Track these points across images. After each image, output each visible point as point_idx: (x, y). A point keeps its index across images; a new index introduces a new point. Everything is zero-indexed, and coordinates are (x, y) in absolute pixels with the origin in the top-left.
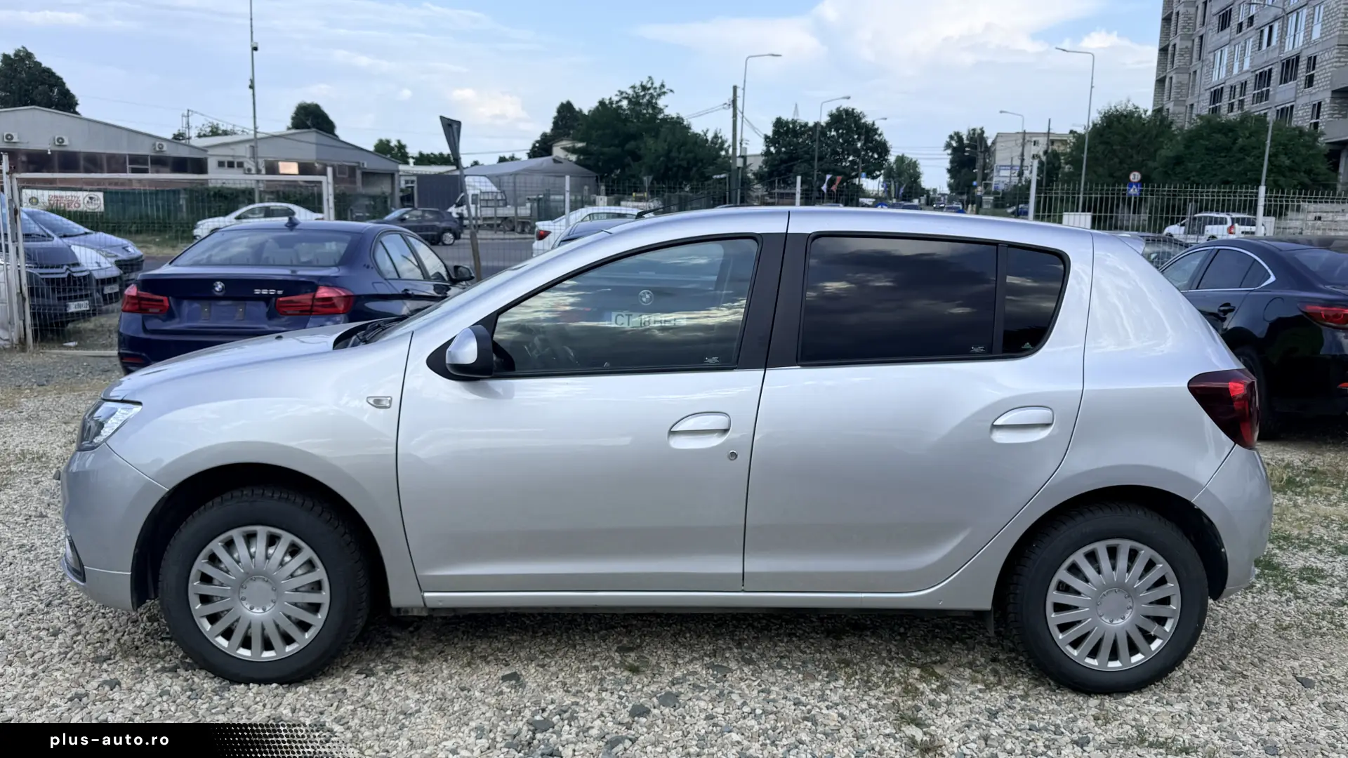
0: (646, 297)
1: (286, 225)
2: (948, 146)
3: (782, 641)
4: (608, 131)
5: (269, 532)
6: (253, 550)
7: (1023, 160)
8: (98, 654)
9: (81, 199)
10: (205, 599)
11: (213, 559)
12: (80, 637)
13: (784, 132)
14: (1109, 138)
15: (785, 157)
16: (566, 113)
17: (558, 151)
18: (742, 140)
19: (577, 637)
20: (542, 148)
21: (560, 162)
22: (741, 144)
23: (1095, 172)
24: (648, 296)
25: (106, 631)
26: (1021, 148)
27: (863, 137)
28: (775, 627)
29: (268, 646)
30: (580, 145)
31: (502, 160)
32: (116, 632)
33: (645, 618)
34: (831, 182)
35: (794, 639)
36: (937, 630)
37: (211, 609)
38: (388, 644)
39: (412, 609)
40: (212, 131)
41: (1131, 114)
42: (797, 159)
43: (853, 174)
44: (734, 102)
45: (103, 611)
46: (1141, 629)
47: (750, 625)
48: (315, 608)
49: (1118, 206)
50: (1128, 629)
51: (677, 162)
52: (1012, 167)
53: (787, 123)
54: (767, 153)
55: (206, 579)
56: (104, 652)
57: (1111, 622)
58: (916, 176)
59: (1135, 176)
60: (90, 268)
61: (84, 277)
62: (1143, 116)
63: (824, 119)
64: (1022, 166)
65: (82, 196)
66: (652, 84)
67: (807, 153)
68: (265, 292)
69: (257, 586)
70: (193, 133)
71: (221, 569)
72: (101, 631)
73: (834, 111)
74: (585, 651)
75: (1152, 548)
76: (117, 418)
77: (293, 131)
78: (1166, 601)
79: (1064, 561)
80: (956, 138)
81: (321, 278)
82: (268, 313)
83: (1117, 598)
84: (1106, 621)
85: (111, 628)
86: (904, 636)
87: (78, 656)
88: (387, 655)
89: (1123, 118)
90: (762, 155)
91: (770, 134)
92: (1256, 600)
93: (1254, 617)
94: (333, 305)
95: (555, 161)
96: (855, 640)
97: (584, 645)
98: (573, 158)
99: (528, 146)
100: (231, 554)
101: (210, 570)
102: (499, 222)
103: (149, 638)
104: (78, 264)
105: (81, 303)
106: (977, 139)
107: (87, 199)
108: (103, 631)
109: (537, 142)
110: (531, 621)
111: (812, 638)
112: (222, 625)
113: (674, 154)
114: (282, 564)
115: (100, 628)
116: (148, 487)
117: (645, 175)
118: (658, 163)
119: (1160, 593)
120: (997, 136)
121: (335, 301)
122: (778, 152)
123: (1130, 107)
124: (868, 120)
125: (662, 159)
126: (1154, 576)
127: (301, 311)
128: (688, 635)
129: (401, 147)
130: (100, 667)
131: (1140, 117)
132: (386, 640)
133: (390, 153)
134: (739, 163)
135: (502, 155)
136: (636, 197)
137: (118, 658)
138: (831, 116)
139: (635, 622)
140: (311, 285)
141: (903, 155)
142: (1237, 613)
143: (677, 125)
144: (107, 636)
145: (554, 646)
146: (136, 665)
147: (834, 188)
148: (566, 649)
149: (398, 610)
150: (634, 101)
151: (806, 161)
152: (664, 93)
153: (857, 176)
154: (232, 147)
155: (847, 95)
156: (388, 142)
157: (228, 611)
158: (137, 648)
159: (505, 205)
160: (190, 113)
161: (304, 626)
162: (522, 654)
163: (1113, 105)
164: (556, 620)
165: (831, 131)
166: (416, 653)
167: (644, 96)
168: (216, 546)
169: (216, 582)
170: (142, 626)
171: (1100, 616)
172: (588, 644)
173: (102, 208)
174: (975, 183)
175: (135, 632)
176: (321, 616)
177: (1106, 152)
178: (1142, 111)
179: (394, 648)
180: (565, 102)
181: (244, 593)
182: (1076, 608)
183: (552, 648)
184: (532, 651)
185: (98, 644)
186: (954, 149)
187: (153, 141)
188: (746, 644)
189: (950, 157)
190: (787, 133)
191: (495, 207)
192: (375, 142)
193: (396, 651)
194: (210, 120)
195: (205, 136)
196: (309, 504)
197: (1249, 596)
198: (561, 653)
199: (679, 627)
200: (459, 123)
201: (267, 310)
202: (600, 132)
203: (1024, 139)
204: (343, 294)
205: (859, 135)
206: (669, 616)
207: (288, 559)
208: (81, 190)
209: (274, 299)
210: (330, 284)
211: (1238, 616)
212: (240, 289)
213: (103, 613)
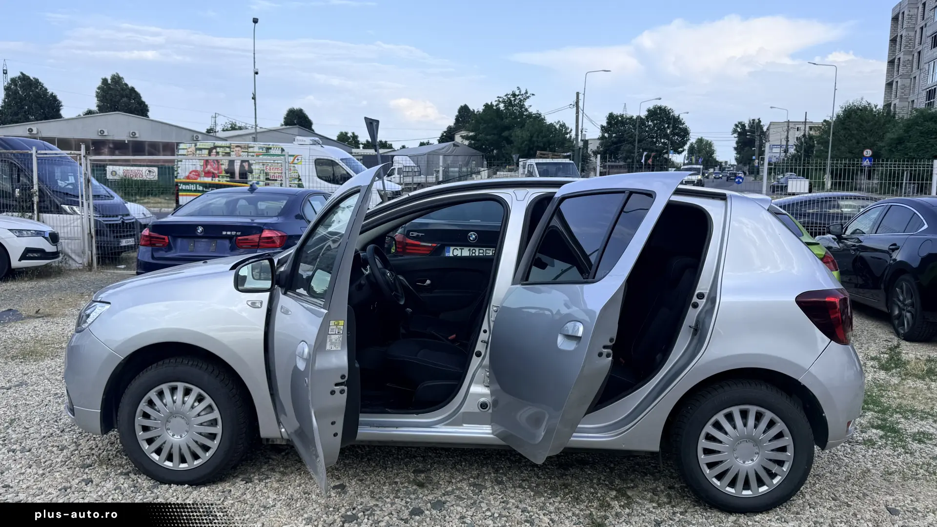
0: (473, 236)
1: (248, 190)
2: (735, 131)
3: (526, 470)
4: (491, 125)
5: (185, 386)
6: (175, 398)
7: (788, 141)
8: (85, 462)
9: (144, 172)
10: (145, 429)
11: (151, 403)
12: (76, 452)
13: (614, 122)
14: (849, 125)
15: (615, 140)
16: (464, 112)
17: (458, 138)
18: (582, 129)
19: (389, 463)
20: (448, 136)
21: (458, 146)
22: (582, 132)
23: (838, 149)
24: (474, 236)
25: (93, 449)
26: (786, 133)
27: (671, 126)
28: (523, 461)
29: (183, 460)
30: (471, 134)
31: (422, 144)
32: (100, 449)
33: (438, 452)
34: (647, 157)
35: (536, 469)
36: (637, 466)
37: (149, 435)
38: (265, 463)
39: (276, 439)
40: (231, 127)
41: (865, 108)
42: (624, 141)
43: (665, 151)
44: (577, 103)
45: (94, 436)
46: (765, 468)
47: (508, 459)
48: (212, 436)
49: (857, 174)
50: (756, 468)
51: (536, 144)
52: (781, 146)
53: (617, 116)
54: (602, 138)
55: (146, 416)
56: (88, 462)
57: (744, 462)
58: (712, 152)
59: (868, 153)
60: (137, 218)
61: (133, 222)
62: (874, 109)
63: (643, 114)
64: (787, 145)
65: (144, 169)
66: (520, 92)
67: (631, 137)
68: (229, 233)
69: (176, 421)
70: (219, 128)
71: (155, 410)
72: (90, 449)
73: (651, 108)
74: (392, 471)
75: (773, 412)
76: (96, 312)
77: (284, 127)
78: (783, 449)
79: (710, 419)
80: (740, 126)
81: (265, 224)
82: (230, 247)
83: (748, 446)
84: (740, 462)
85: (97, 447)
86: (612, 470)
87: (72, 463)
88: (263, 470)
89: (859, 111)
90: (599, 139)
91: (605, 124)
92: (875, 454)
93: (869, 465)
94: (274, 242)
95: (454, 145)
96: (578, 471)
97: (392, 467)
98: (466, 142)
99: (439, 135)
100: (162, 400)
101: (149, 410)
102: (415, 186)
103: (118, 454)
104: (128, 215)
105: (130, 239)
106: (756, 126)
107: (147, 172)
108: (91, 449)
109: (445, 132)
110: (362, 451)
111: (549, 469)
112: (155, 446)
113: (534, 139)
114: (193, 407)
115: (90, 446)
116: (111, 356)
117: (514, 154)
118: (523, 145)
119: (779, 443)
120: (770, 124)
121: (274, 238)
122: (610, 136)
123: (864, 103)
124: (676, 114)
125: (526, 142)
126: (774, 431)
127: (252, 246)
128: (463, 464)
129: (355, 137)
130: (84, 471)
131: (872, 110)
132: (266, 460)
133: (347, 141)
134: (581, 144)
135: (422, 141)
136: (509, 169)
137: (96, 465)
138: (649, 111)
139: (430, 454)
140: (260, 229)
141: (702, 138)
142: (858, 462)
143: (538, 119)
144: (93, 452)
145: (372, 468)
146: (106, 470)
147: (650, 162)
148: (380, 470)
149: (268, 440)
150: (509, 103)
151: (631, 143)
152: (528, 97)
153: (667, 153)
154: (244, 137)
155: (658, 97)
156: (346, 133)
157: (159, 436)
158: (109, 460)
159: (420, 175)
160: (217, 115)
161: (206, 448)
162: (350, 473)
163: (851, 102)
164: (379, 451)
165: (648, 122)
166: (282, 469)
167: (515, 100)
168: (152, 395)
169: (152, 418)
170: (116, 446)
171: (736, 458)
172: (395, 468)
173: (156, 178)
174: (754, 157)
175: (111, 450)
176: (217, 442)
177: (846, 136)
178: (873, 106)
179: (269, 466)
180: (463, 105)
181: (169, 425)
182: (719, 452)
183: (371, 469)
184: (358, 471)
185: (86, 457)
186: (740, 134)
187: (192, 133)
188: (501, 471)
189: (737, 139)
190: (616, 123)
191: (413, 176)
192: (338, 133)
193: (270, 467)
194: (231, 120)
195: (227, 130)
196: (210, 369)
197: (870, 451)
198: (376, 473)
199: (459, 458)
200: (378, 122)
201: (230, 245)
202: (485, 125)
203: (788, 127)
204: (280, 235)
205: (669, 124)
206: (456, 450)
207: (196, 404)
208: (144, 166)
209: (235, 238)
210: (271, 228)
211: (858, 464)
212: (213, 232)
213: (94, 438)
